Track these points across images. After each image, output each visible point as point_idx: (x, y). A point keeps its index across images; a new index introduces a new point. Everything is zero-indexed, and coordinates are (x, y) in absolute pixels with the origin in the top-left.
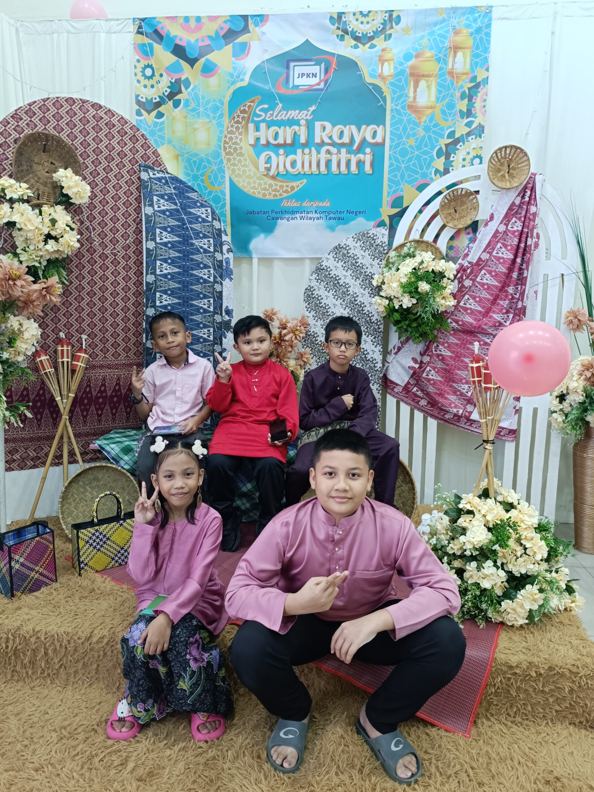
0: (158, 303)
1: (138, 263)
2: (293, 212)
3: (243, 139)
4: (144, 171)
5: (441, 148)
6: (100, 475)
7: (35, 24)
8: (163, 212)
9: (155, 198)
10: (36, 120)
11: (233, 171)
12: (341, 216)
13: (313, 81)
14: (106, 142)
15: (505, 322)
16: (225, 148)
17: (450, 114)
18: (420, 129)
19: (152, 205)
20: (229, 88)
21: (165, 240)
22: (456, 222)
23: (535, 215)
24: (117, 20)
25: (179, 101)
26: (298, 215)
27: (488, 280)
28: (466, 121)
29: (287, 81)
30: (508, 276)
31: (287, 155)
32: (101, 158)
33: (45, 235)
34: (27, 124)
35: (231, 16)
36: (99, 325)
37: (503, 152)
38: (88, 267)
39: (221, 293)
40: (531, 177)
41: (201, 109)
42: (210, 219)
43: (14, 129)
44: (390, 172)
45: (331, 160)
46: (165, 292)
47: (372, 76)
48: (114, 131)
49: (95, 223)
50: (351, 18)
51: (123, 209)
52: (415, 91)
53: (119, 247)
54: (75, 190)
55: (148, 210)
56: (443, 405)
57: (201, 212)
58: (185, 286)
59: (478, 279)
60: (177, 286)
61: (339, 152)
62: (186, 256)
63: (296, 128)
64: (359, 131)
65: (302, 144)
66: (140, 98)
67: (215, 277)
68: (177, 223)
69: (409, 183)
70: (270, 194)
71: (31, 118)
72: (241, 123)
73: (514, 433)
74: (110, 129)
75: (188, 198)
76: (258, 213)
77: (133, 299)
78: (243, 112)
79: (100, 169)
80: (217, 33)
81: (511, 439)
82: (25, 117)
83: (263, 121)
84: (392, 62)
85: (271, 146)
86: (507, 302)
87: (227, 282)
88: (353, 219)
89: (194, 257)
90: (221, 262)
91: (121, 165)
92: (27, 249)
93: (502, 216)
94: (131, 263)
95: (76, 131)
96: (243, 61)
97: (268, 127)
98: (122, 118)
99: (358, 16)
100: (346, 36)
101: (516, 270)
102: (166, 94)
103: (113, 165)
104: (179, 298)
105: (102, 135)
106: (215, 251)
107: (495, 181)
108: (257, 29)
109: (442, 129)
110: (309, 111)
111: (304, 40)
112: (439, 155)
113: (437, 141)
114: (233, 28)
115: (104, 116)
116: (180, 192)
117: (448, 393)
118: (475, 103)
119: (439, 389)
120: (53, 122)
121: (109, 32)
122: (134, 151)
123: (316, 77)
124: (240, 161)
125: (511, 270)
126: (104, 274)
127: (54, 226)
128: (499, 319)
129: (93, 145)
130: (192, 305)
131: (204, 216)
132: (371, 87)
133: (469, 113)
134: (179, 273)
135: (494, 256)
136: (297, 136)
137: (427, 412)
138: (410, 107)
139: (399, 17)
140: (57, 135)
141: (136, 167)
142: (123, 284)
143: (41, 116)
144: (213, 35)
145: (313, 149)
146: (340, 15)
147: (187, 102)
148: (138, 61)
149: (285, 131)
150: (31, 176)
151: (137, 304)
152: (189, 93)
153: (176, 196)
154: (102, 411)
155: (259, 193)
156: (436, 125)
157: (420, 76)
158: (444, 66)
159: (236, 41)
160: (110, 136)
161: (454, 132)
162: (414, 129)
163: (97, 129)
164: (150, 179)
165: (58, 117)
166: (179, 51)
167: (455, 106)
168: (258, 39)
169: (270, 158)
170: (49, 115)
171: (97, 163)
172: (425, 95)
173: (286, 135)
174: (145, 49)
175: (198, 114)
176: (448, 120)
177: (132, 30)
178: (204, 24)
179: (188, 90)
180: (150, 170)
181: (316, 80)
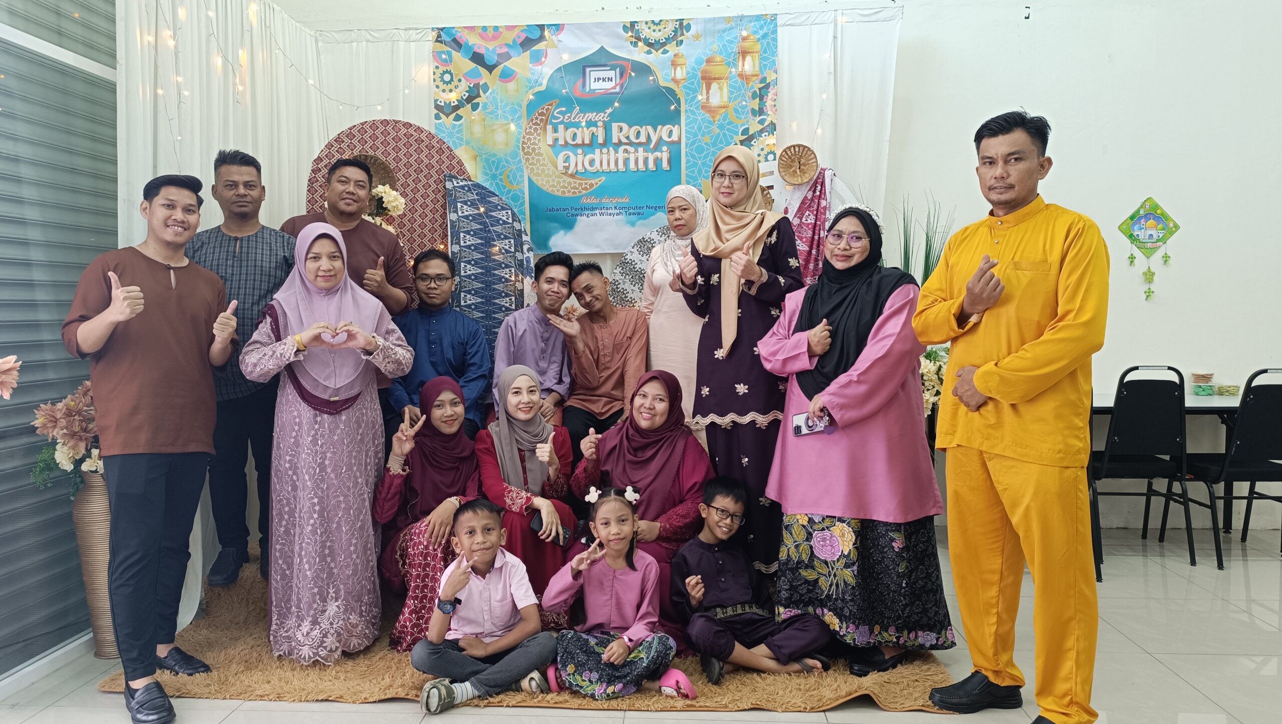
0: (462, 303)
2: (593, 209)
3: (541, 140)
4: (449, 180)
7: (335, 34)
8: (467, 217)
9: (459, 205)
10: (355, 141)
11: (532, 170)
12: (641, 211)
13: (609, 85)
14: (415, 156)
16: (523, 149)
17: (743, 113)
18: (714, 127)
19: (456, 212)
20: (527, 92)
21: (468, 243)
23: (825, 208)
24: (416, 29)
25: (478, 104)
26: (597, 212)
28: (758, 118)
29: (584, 85)
31: (585, 154)
34: (348, 146)
35: (527, 26)
37: (792, 150)
39: (522, 290)
40: (820, 173)
41: (500, 112)
42: (510, 221)
43: (337, 151)
44: (687, 168)
45: (629, 159)
46: (469, 292)
47: (665, 79)
48: (423, 146)
50: (644, 26)
51: (430, 216)
52: (708, 93)
54: (394, 204)
55: (453, 216)
57: (502, 215)
58: (488, 286)
60: (481, 285)
61: (636, 151)
62: (488, 257)
63: (594, 129)
64: (655, 130)
65: (600, 144)
66: (438, 103)
67: (517, 275)
68: (480, 227)
70: (569, 192)
71: (351, 139)
72: (539, 125)
74: (419, 144)
75: (490, 202)
76: (558, 210)
78: (542, 114)
79: (410, 180)
80: (514, 41)
82: (346, 140)
83: (561, 123)
84: (684, 67)
85: (569, 146)
88: (653, 214)
89: (496, 257)
90: (522, 261)
91: (428, 176)
93: (795, 210)
95: (389, 148)
96: (540, 67)
97: (566, 129)
98: (430, 133)
99: (650, 24)
100: (639, 42)
101: (812, 261)
102: (465, 98)
103: (421, 176)
104: (482, 297)
105: (412, 150)
106: (516, 250)
107: (786, 178)
108: (553, 37)
109: (736, 127)
110: (605, 113)
111: (600, 46)
113: (732, 138)
114: (531, 36)
115: (415, 134)
116: (481, 198)
118: (765, 102)
120: (370, 143)
121: (408, 41)
122: (440, 162)
123: (611, 81)
124: (538, 160)
129: (405, 160)
130: (495, 304)
131: (504, 218)
132: (665, 91)
133: (761, 111)
134: (482, 274)
136: (594, 137)
138: (702, 107)
139: (689, 25)
140: (373, 153)
141: (442, 177)
143: (360, 138)
144: (511, 44)
145: (611, 149)
146: (633, 24)
147: (485, 105)
148: (437, 67)
149: (583, 132)
152: (487, 98)
153: (478, 201)
155: (558, 191)
156: (729, 124)
157: (711, 79)
158: (733, 70)
159: (533, 48)
160: (419, 151)
161: (748, 129)
162: (708, 127)
163: (408, 145)
164: (454, 187)
165: (374, 138)
166: (478, 58)
167: (746, 106)
168: (555, 46)
169: (569, 157)
170: (366, 137)
171: (407, 175)
172: (718, 96)
173: (584, 135)
174: (444, 56)
175: (497, 116)
176: (741, 119)
177: (431, 39)
178: (501, 33)
179: (488, 94)
180: (453, 179)
181: (612, 84)
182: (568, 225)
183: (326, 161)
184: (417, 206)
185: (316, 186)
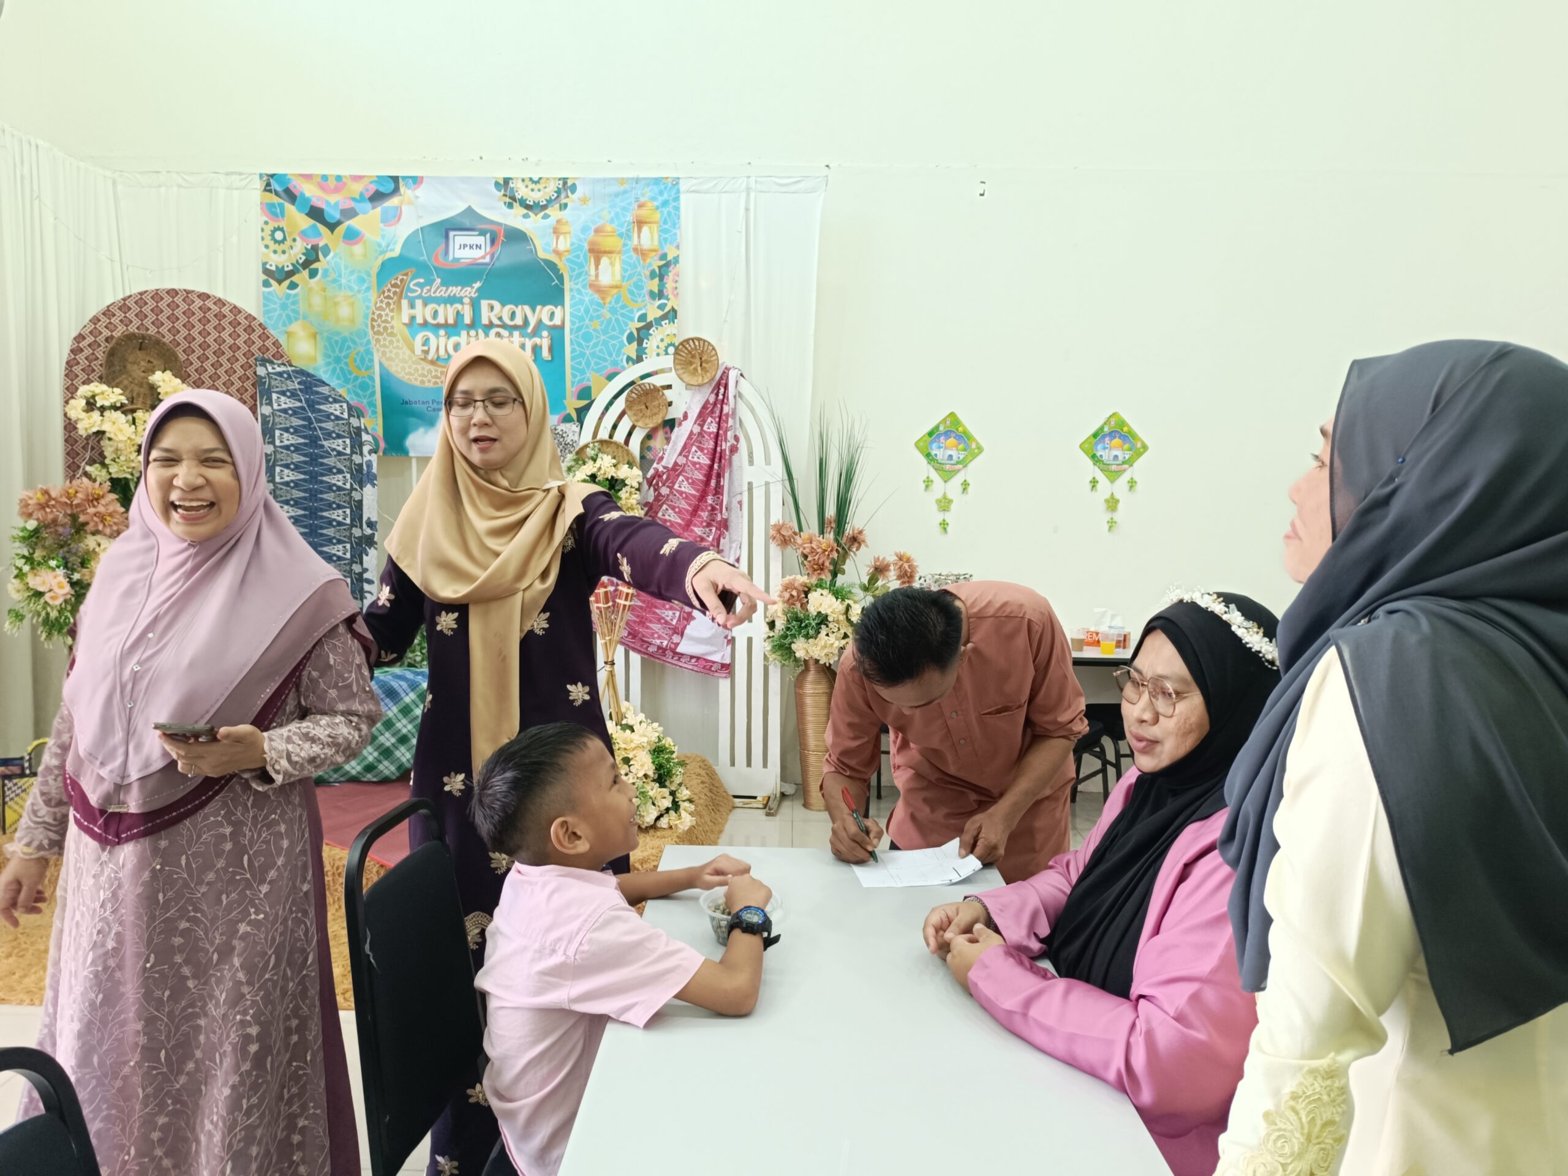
3: (395, 317)
4: (261, 365)
5: (631, 333)
7: (138, 176)
8: (285, 411)
9: (274, 396)
10: (131, 315)
11: (384, 353)
13: (479, 253)
15: (708, 536)
16: (373, 327)
17: (640, 295)
18: (604, 311)
19: (270, 404)
20: (377, 258)
21: (286, 443)
22: (647, 421)
23: (727, 415)
24: (240, 174)
25: (317, 270)
27: (686, 488)
28: (658, 303)
29: (447, 252)
30: (707, 483)
31: (448, 336)
32: (209, 352)
34: (121, 321)
35: (377, 177)
37: (691, 342)
39: (360, 502)
40: (724, 372)
41: (343, 281)
42: (346, 416)
43: (106, 327)
44: (573, 359)
47: (545, 250)
48: (225, 323)
50: (520, 184)
52: (597, 268)
55: (265, 410)
56: (643, 636)
57: (335, 409)
58: (313, 495)
59: (676, 486)
62: (314, 459)
63: (459, 306)
64: (534, 311)
65: (467, 325)
66: (268, 266)
67: (351, 484)
68: (301, 422)
69: (598, 371)
70: (429, 381)
71: (125, 313)
72: (392, 299)
73: (727, 668)
74: (220, 320)
75: (318, 393)
76: (416, 403)
78: (395, 286)
79: (207, 365)
80: (361, 194)
81: (724, 675)
82: (118, 313)
83: (419, 297)
84: (568, 236)
85: (429, 326)
86: (707, 513)
87: (368, 489)
89: (325, 461)
90: (361, 465)
91: (233, 360)
92: (117, 460)
93: (696, 415)
95: (179, 325)
96: (393, 227)
97: (425, 305)
98: (235, 307)
99: (527, 182)
100: (514, 203)
101: (714, 477)
102: (301, 262)
103: (223, 360)
104: (305, 509)
105: (209, 327)
106: (353, 452)
107: (684, 377)
108: (409, 192)
109: (632, 311)
110: (473, 288)
111: (466, 206)
112: (629, 341)
113: (627, 325)
114: (382, 189)
115: (213, 306)
116: (306, 387)
117: (651, 622)
118: (666, 284)
119: (638, 616)
120: (152, 317)
121: (229, 188)
122: (249, 342)
123: (480, 248)
124: (391, 342)
125: (708, 477)
128: (699, 533)
129: (199, 339)
131: (338, 413)
132: (545, 264)
133: (661, 294)
134: (305, 480)
135: (691, 462)
136: (460, 316)
137: (628, 645)
138: (592, 286)
139: (574, 186)
140: (156, 331)
141: (251, 361)
143: (137, 311)
144: (358, 197)
146: (507, 181)
148: (266, 223)
149: (445, 309)
150: (124, 376)
152: (328, 262)
153: (301, 390)
155: (416, 379)
156: (623, 307)
157: (600, 252)
158: (627, 243)
159: (384, 205)
160: (219, 328)
161: (644, 315)
162: (598, 311)
163: (204, 321)
164: (268, 374)
165: (157, 311)
166: (316, 213)
167: (643, 286)
168: (410, 203)
169: (428, 339)
170: (147, 309)
171: (203, 358)
172: (609, 273)
173: (447, 314)
174: (274, 209)
175: (340, 286)
176: (637, 302)
177: (259, 187)
178: (345, 184)
179: (329, 258)
180: (267, 364)
181: (481, 253)
182: (428, 421)
183: (90, 339)
185: (77, 369)
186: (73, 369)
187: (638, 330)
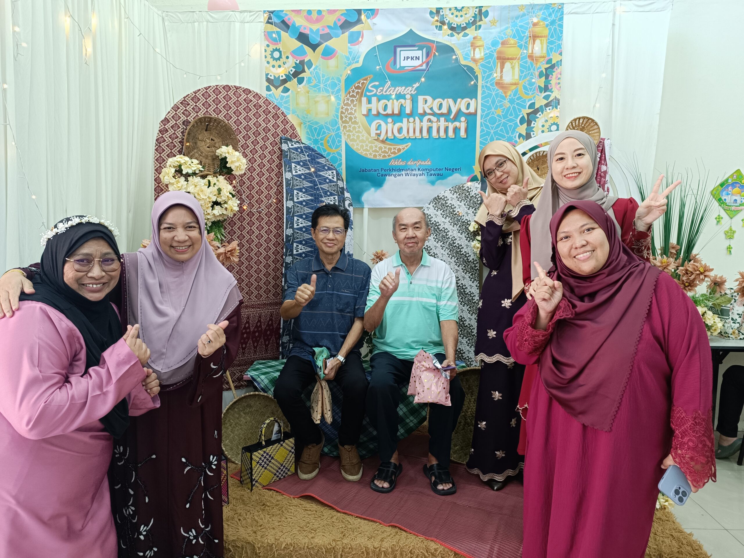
0: (295, 252)
1: (278, 218)
2: (400, 170)
3: (357, 111)
4: (285, 142)
5: (523, 116)
6: (252, 402)
7: (179, 15)
8: (299, 176)
9: (293, 165)
10: (199, 105)
11: (349, 136)
12: (441, 172)
14: (254, 120)
16: (342, 118)
17: (531, 89)
18: (506, 101)
19: (290, 171)
20: (346, 68)
21: (301, 199)
23: (605, 172)
25: (303, 79)
26: (403, 173)
28: (544, 94)
29: (395, 63)
31: (394, 123)
32: (250, 133)
33: (213, 202)
34: (192, 109)
35: (346, 10)
36: (246, 272)
37: (577, 122)
38: (238, 224)
40: (601, 142)
41: (322, 86)
42: (335, 180)
43: (183, 113)
44: (481, 136)
45: (432, 127)
46: (300, 242)
47: (465, 59)
48: (260, 111)
49: (245, 187)
50: (448, 12)
51: (267, 175)
52: (502, 71)
53: (263, 206)
54: (237, 164)
55: (288, 175)
57: (328, 174)
61: (438, 120)
63: (402, 101)
64: (455, 103)
65: (408, 114)
66: (269, 76)
68: (309, 184)
70: (380, 155)
71: (196, 103)
72: (355, 97)
74: (257, 110)
75: (319, 163)
76: (370, 171)
77: (273, 249)
78: (358, 88)
79: (249, 142)
80: (335, 23)
82: (191, 103)
83: (375, 95)
84: (482, 48)
85: (381, 116)
88: (451, 175)
91: (265, 139)
94: (272, 219)
95: (231, 112)
96: (357, 46)
97: (379, 100)
98: (267, 100)
99: (453, 11)
100: (443, 26)
102: (292, 73)
103: (259, 139)
104: (311, 247)
105: (251, 114)
108: (369, 20)
109: (524, 101)
111: (409, 29)
112: (522, 122)
113: (520, 111)
114: (349, 19)
115: (253, 99)
116: (312, 159)
118: (551, 80)
120: (213, 106)
121: (243, 22)
122: (276, 126)
123: (419, 59)
124: (354, 128)
126: (251, 229)
127: (219, 193)
129: (245, 123)
131: (330, 177)
132: (465, 69)
133: (546, 88)
136: (403, 108)
138: (497, 84)
139: (487, 12)
140: (216, 116)
141: (278, 140)
142: (265, 236)
143: (204, 102)
144: (332, 25)
145: (417, 118)
146: (438, 10)
147: (309, 79)
148: (268, 46)
149: (393, 103)
150: (195, 151)
151: (276, 253)
152: (311, 72)
153: (309, 162)
154: (246, 345)
155: (371, 154)
156: (519, 99)
157: (505, 59)
158: (525, 51)
159: (351, 30)
160: (257, 115)
161: (533, 104)
162: (501, 101)
163: (247, 110)
164: (289, 149)
165: (217, 102)
166: (303, 38)
167: (534, 83)
168: (370, 28)
169: (380, 125)
170: (210, 100)
171: (246, 137)
172: (510, 74)
173: (394, 106)
174: (274, 35)
175: (319, 89)
176: (528, 94)
177: (263, 21)
178: (324, 16)
179: (310, 70)
180: (288, 142)
181: (419, 62)
182: (378, 183)
183: (172, 122)
184: (255, 165)
185: (164, 145)
186: (161, 145)
187: (528, 114)
